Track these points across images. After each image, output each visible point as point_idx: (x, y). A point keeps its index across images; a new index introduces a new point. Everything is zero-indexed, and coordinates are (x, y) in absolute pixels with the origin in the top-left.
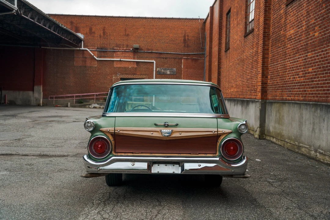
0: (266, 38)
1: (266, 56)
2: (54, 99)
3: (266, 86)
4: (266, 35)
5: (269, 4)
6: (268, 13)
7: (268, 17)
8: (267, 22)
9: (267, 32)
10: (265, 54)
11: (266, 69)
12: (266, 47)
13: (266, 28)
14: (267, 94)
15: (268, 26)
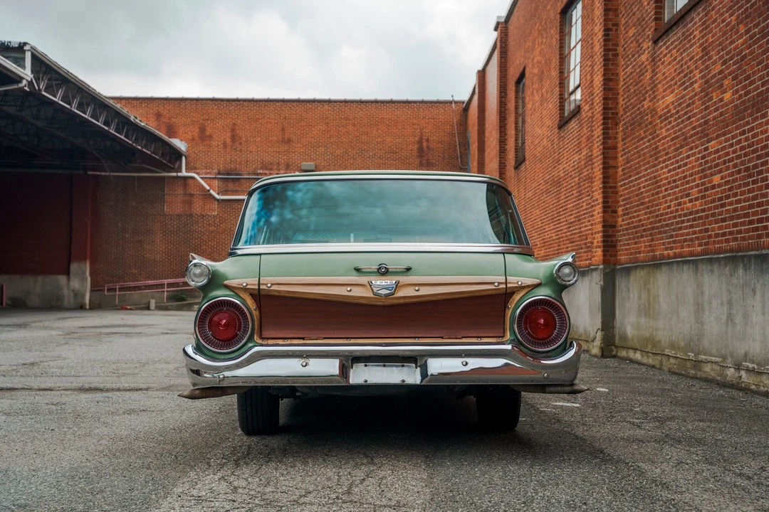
0: (610, 121)
1: (611, 163)
2: (117, 293)
3: (612, 231)
4: (610, 115)
5: (613, 45)
6: (612, 64)
7: (613, 74)
8: (611, 84)
9: (611, 109)
10: (609, 158)
11: (612, 192)
12: (610, 141)
13: (610, 99)
14: (617, 251)
15: (614, 94)
